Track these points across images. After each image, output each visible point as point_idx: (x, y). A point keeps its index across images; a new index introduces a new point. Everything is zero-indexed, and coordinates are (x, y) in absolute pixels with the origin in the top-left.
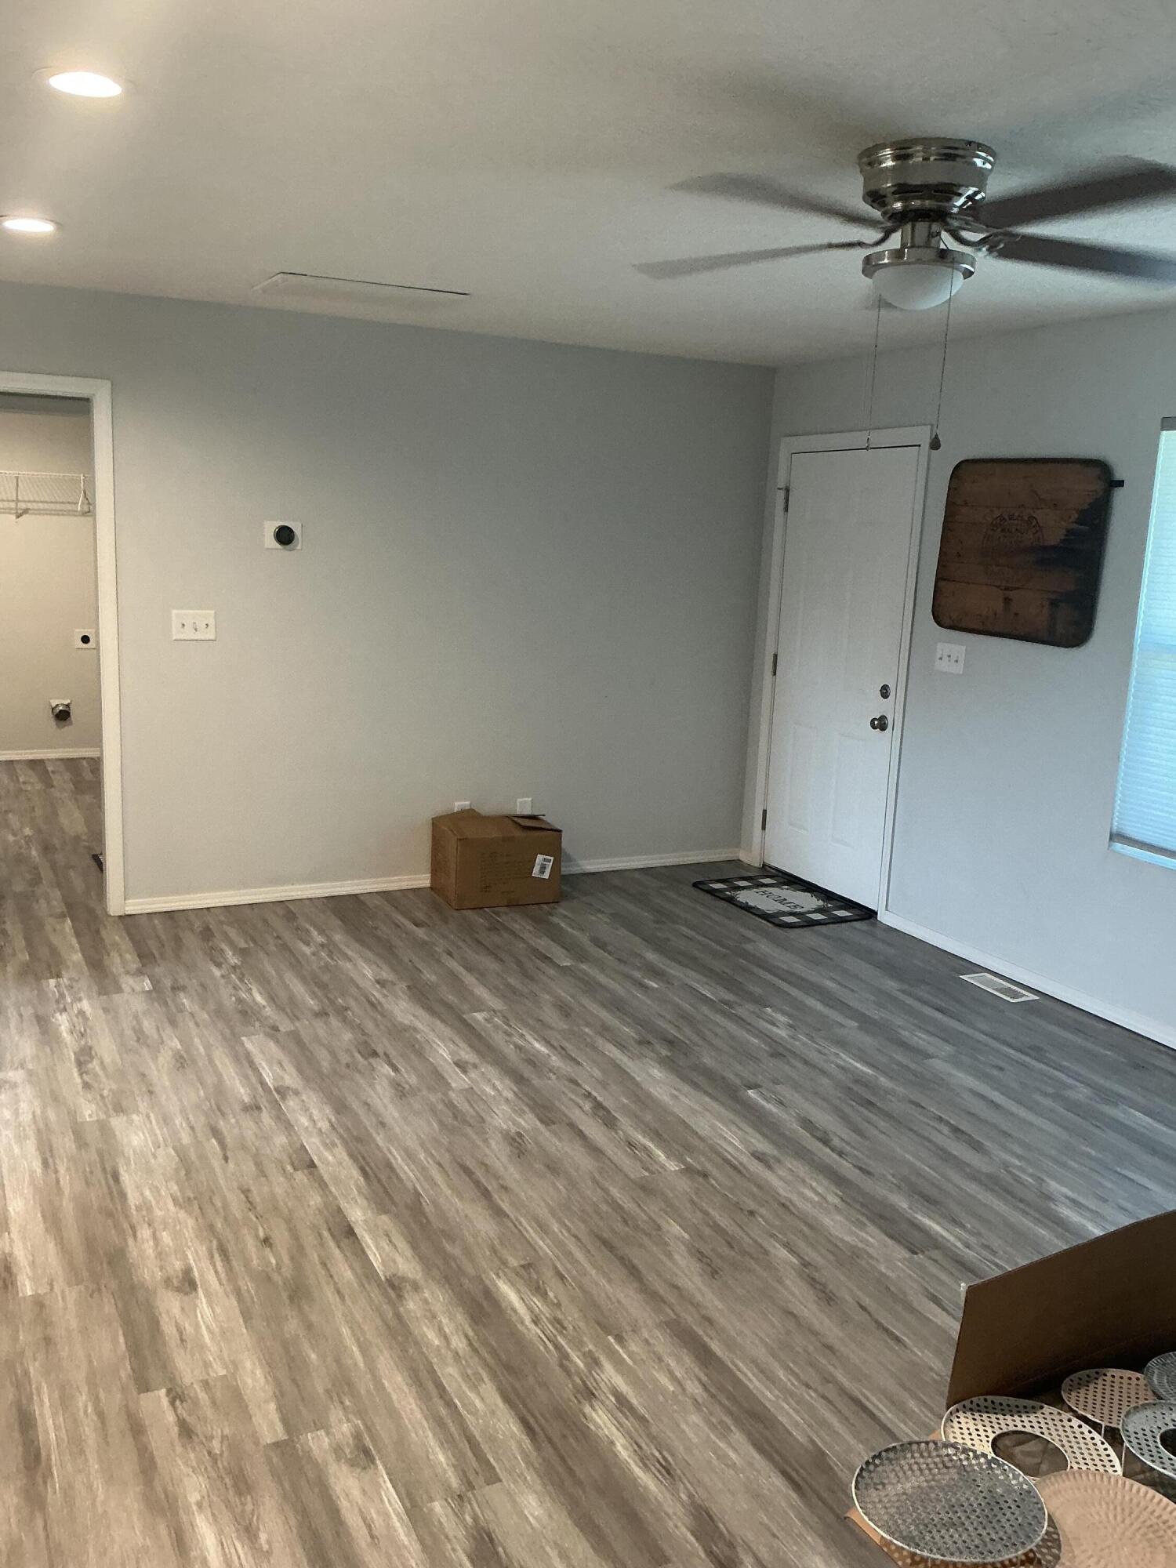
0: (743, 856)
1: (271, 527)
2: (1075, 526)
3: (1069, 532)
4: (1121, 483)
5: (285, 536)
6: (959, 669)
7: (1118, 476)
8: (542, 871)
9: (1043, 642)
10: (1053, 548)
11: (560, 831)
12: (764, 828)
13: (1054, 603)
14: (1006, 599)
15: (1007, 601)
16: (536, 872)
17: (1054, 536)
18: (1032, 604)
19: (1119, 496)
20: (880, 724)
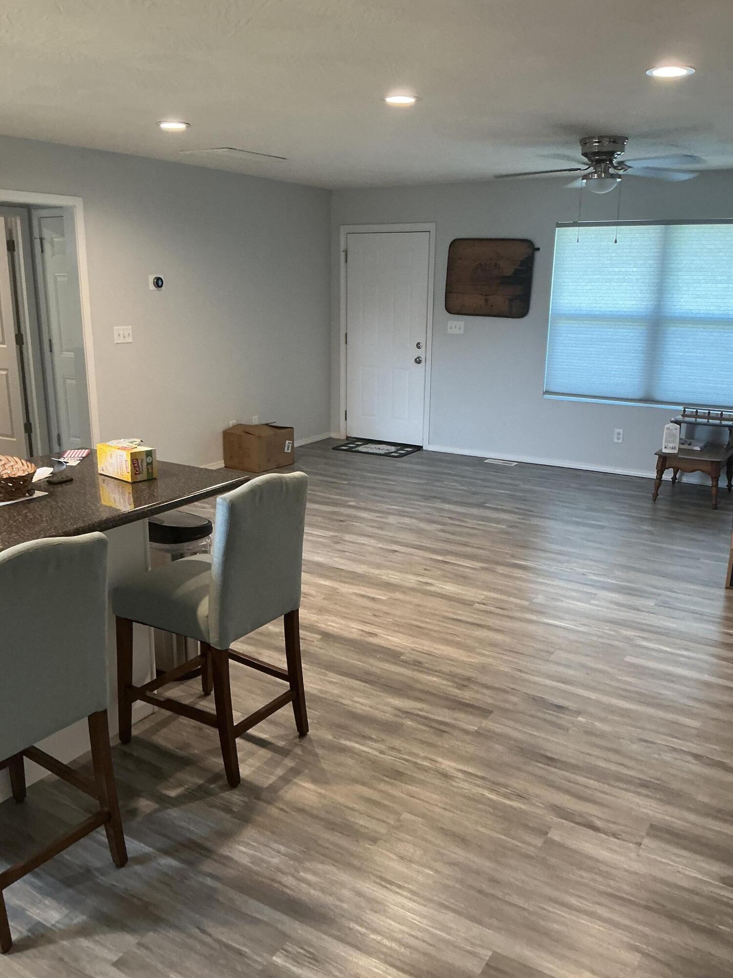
0: (334, 435)
1: (151, 279)
2: (520, 268)
3: (516, 270)
4: (538, 249)
5: (158, 283)
6: (462, 332)
7: (537, 246)
8: (288, 449)
9: (507, 317)
10: (509, 277)
11: (292, 428)
12: (346, 419)
13: (511, 300)
14: (485, 300)
15: (486, 300)
16: (286, 450)
17: (509, 271)
18: (499, 300)
19: (538, 255)
20: (418, 361)
